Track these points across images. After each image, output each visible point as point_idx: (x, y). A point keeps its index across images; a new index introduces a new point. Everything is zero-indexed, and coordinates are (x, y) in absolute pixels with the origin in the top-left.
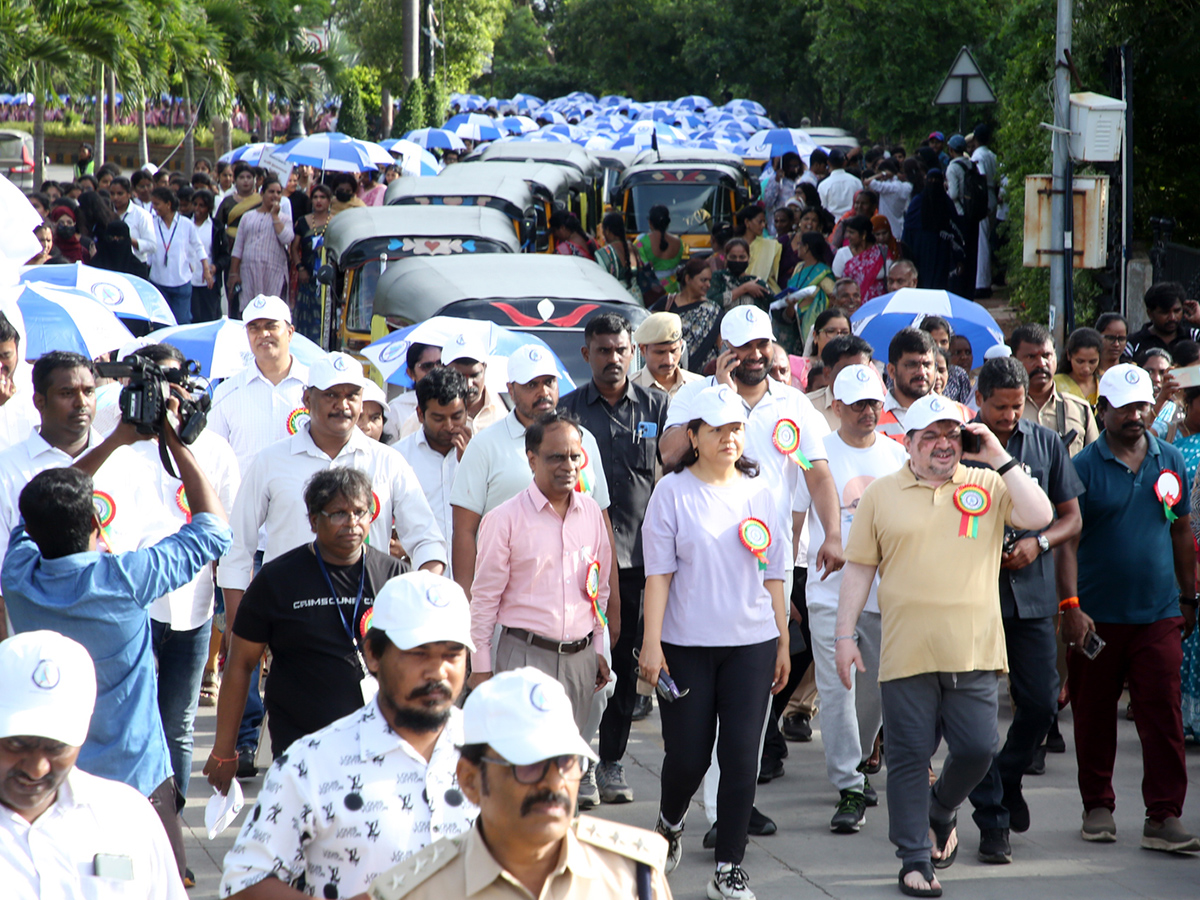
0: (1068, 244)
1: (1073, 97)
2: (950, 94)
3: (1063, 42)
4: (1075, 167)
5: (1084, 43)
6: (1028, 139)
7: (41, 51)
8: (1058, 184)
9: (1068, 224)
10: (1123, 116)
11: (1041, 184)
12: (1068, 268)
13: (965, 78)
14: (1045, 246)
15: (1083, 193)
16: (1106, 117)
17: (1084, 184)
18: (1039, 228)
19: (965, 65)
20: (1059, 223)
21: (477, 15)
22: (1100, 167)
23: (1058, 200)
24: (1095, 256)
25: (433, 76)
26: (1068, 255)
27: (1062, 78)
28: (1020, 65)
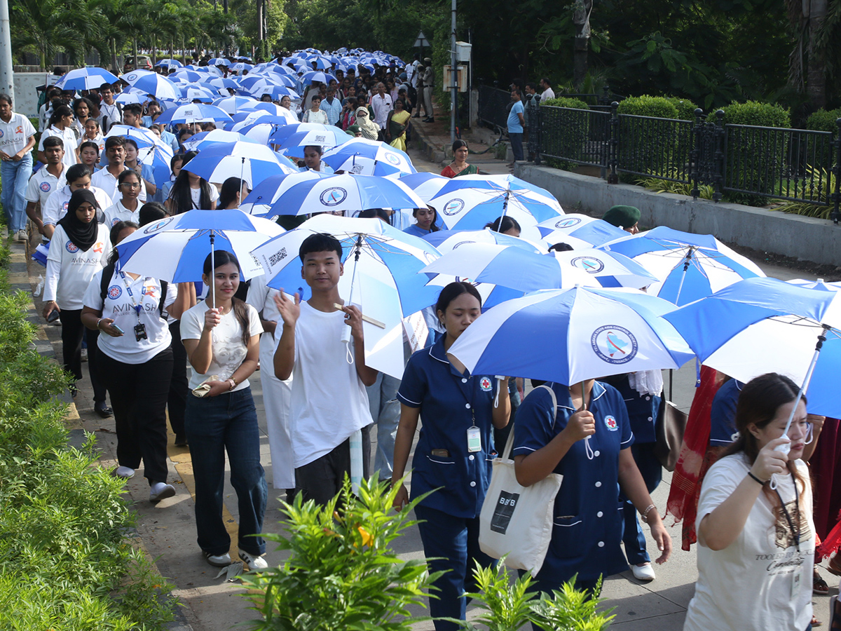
0: (456, 85)
1: (457, 43)
2: (417, 44)
3: (454, 27)
4: (458, 63)
5: (458, 28)
6: (442, 56)
7: (155, 31)
8: (453, 68)
9: (456, 79)
10: (470, 48)
11: (448, 68)
12: (456, 92)
13: (422, 39)
14: (449, 86)
15: (460, 70)
16: (466, 48)
17: (461, 68)
18: (448, 81)
19: (421, 36)
20: (453, 79)
21: (278, 21)
22: (464, 63)
23: (453, 72)
24: (463, 89)
25: (266, 39)
26: (456, 88)
27: (453, 37)
28: (438, 34)
